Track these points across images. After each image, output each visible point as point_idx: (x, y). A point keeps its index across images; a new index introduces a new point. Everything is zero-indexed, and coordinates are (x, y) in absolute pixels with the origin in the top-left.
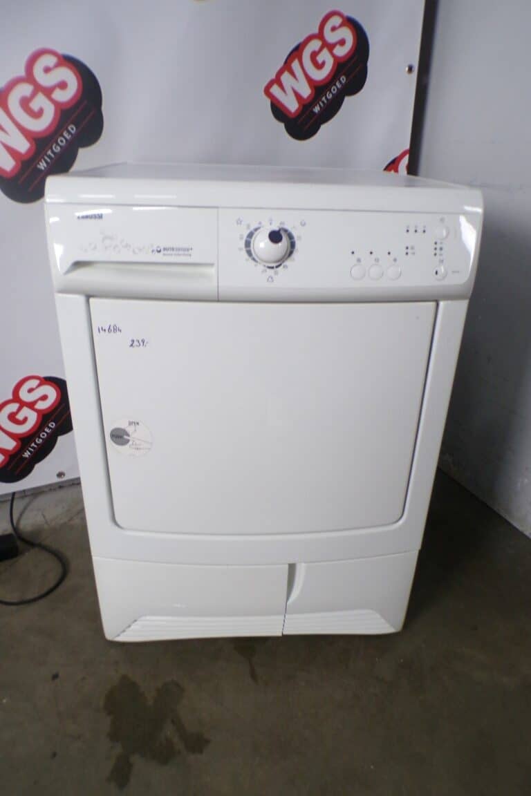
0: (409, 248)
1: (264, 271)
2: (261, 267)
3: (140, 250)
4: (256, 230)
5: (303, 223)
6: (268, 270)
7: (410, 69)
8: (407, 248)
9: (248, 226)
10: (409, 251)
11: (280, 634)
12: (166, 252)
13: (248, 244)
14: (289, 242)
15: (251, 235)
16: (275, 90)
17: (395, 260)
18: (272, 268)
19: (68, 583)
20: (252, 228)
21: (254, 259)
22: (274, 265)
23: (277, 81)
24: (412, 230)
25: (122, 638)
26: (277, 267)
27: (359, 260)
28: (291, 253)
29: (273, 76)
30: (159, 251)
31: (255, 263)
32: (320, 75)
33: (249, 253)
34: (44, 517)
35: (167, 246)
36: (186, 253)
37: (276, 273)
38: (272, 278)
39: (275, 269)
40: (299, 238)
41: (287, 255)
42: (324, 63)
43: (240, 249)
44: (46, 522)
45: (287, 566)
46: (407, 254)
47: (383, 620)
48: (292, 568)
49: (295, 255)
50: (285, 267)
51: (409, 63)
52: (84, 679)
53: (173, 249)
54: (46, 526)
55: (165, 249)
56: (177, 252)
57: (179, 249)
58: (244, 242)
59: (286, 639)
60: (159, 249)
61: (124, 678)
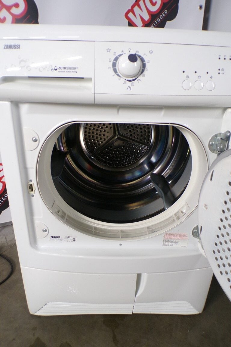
0: (221, 70)
1: (125, 83)
2: (123, 80)
3: (44, 69)
4: (120, 55)
5: (151, 51)
6: (127, 82)
7: (201, 7)
8: (219, 70)
9: (115, 53)
10: (220, 72)
11: (131, 314)
12: (60, 70)
13: (114, 65)
14: (142, 63)
15: (116, 59)
16: (131, 15)
17: (211, 77)
18: (130, 81)
19: (13, 277)
20: (117, 55)
21: (118, 75)
22: (132, 79)
23: (132, 10)
24: (222, 58)
25: (39, 314)
26: (134, 80)
27: (188, 77)
28: (143, 71)
29: (130, 8)
30: (56, 70)
31: (119, 78)
32: (154, 9)
33: (115, 71)
34: (6, 239)
35: (61, 66)
36: (74, 71)
37: (133, 85)
38: (130, 88)
39: (132, 82)
40: (148, 61)
41: (140, 72)
42: (156, 3)
43: (109, 68)
44: (7, 242)
45: (136, 275)
46: (219, 73)
47: (192, 307)
48: (139, 276)
49: (145, 72)
50: (139, 80)
51: (199, 4)
52: (14, 339)
53: (65, 68)
54: (6, 245)
55: (60, 68)
56: (68, 70)
57: (69, 68)
58: (111, 63)
59: (135, 316)
60: (56, 68)
61: (38, 339)
